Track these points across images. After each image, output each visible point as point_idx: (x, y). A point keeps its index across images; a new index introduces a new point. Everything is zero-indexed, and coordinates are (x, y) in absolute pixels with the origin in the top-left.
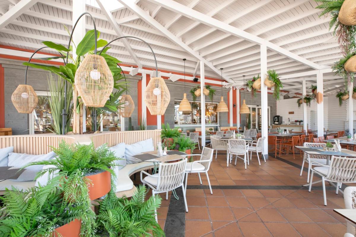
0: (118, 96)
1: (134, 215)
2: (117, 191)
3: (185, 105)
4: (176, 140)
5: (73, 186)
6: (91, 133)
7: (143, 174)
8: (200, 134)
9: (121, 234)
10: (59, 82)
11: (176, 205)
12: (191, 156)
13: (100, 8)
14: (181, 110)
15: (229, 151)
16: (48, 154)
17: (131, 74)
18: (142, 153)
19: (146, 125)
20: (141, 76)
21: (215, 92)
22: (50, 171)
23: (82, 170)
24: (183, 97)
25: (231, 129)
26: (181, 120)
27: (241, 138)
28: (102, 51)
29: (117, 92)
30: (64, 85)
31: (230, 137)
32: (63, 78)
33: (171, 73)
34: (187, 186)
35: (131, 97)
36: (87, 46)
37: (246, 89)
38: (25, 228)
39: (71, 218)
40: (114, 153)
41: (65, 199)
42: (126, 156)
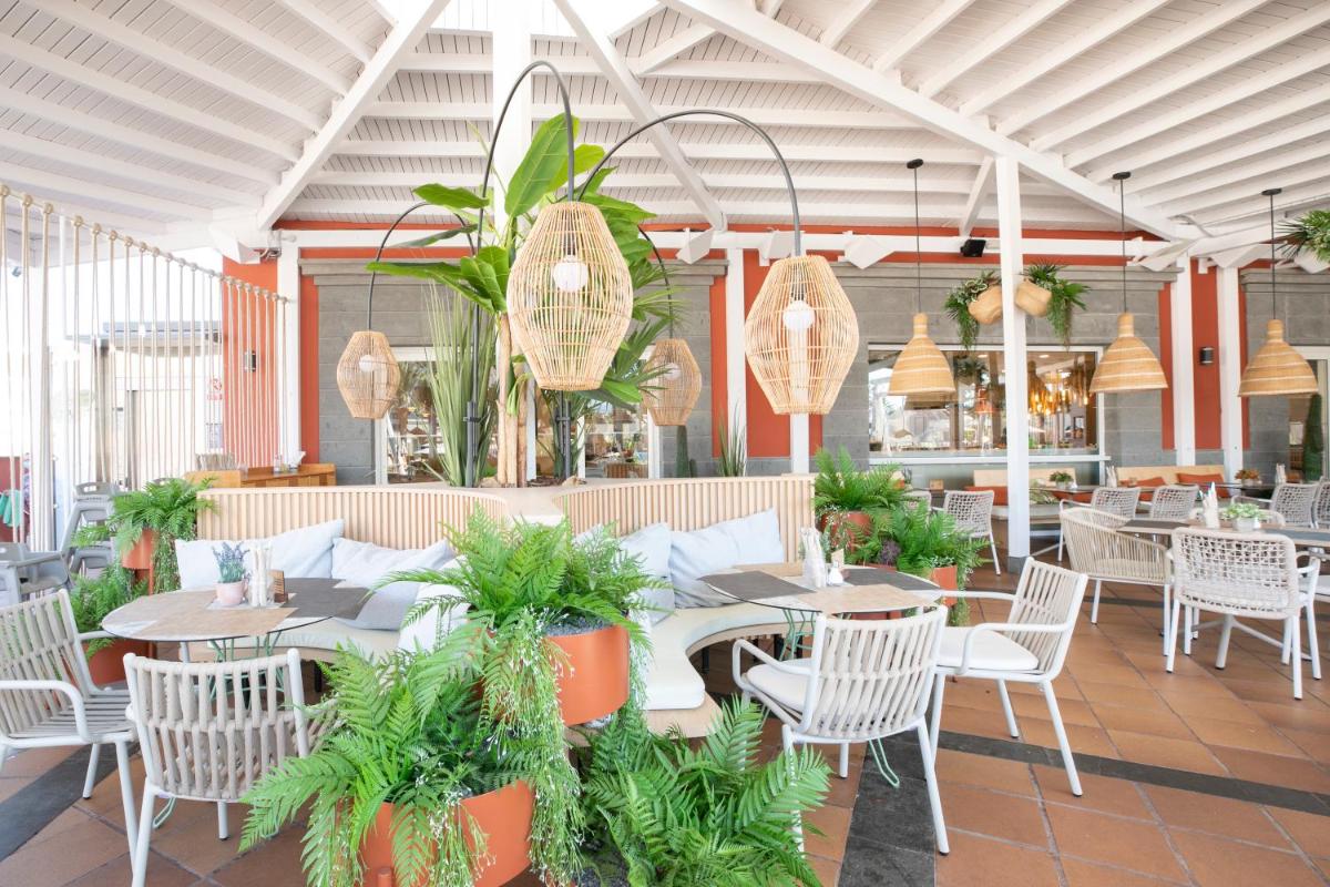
0: (640, 349)
1: (713, 813)
2: (648, 706)
3: (925, 367)
4: (884, 521)
5: (511, 664)
6: (552, 484)
7: (744, 654)
8: (1001, 497)
9: (670, 877)
10: (456, 314)
11: (889, 808)
12: (958, 599)
13: (574, 35)
14: (903, 391)
15: (1177, 593)
16: (429, 549)
17: (686, 256)
18: (735, 567)
19: (744, 458)
20: (722, 262)
21: (1081, 295)
22: (441, 606)
23: (539, 613)
24: (911, 331)
25: (1182, 479)
26: (899, 435)
27: (1258, 525)
28: (586, 186)
29: (639, 333)
30: (471, 322)
31: (1182, 521)
32: (467, 297)
33: (850, 232)
34: (941, 732)
35: (688, 344)
36: (537, 177)
37: (1291, 261)
38: (385, 774)
39: (504, 774)
40: (639, 559)
41: (487, 707)
42: (672, 575)
